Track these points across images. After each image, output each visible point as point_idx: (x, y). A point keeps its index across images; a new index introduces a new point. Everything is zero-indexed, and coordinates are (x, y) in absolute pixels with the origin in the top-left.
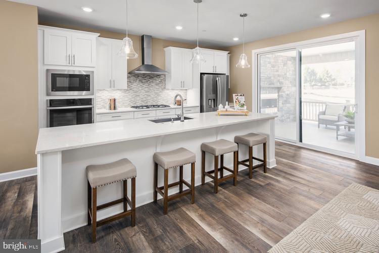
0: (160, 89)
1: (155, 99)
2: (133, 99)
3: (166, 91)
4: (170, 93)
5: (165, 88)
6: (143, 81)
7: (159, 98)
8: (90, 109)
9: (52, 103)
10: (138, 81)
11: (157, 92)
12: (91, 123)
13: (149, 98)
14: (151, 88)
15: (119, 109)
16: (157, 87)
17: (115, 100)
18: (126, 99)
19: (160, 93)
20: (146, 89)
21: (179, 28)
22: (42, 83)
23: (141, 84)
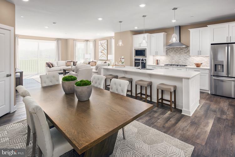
1: (184, 61)
2: (171, 61)
8: (145, 63)
9: (136, 60)
10: (173, 51)
11: (186, 57)
13: (180, 61)
14: (181, 55)
16: (185, 54)
18: (167, 60)
19: (188, 58)
20: (178, 56)
22: (134, 53)
23: (175, 53)
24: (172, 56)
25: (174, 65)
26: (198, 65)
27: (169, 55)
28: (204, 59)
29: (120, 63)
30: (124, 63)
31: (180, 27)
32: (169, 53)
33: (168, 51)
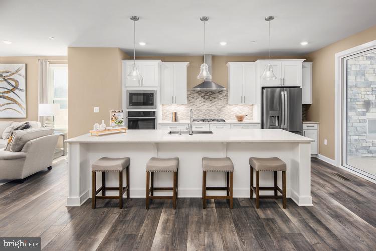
0: (223, 105)
1: (217, 114)
3: (228, 107)
4: (233, 108)
5: (227, 103)
6: (205, 97)
7: (221, 113)
8: (154, 120)
9: (130, 114)
10: (200, 97)
11: (220, 107)
12: (154, 129)
13: (211, 113)
14: (213, 104)
15: (181, 121)
16: (219, 102)
17: (176, 113)
19: (222, 109)
20: (208, 104)
21: (223, 44)
22: (125, 99)
23: (204, 100)
24: (198, 105)
25: (213, 120)
26: (240, 119)
27: (192, 104)
28: (244, 108)
29: (114, 124)
30: (123, 124)
31: (214, 57)
32: (193, 100)
33: (191, 96)
